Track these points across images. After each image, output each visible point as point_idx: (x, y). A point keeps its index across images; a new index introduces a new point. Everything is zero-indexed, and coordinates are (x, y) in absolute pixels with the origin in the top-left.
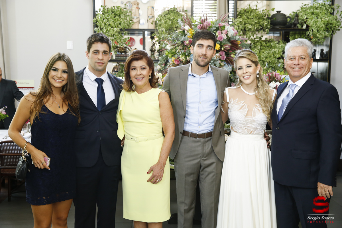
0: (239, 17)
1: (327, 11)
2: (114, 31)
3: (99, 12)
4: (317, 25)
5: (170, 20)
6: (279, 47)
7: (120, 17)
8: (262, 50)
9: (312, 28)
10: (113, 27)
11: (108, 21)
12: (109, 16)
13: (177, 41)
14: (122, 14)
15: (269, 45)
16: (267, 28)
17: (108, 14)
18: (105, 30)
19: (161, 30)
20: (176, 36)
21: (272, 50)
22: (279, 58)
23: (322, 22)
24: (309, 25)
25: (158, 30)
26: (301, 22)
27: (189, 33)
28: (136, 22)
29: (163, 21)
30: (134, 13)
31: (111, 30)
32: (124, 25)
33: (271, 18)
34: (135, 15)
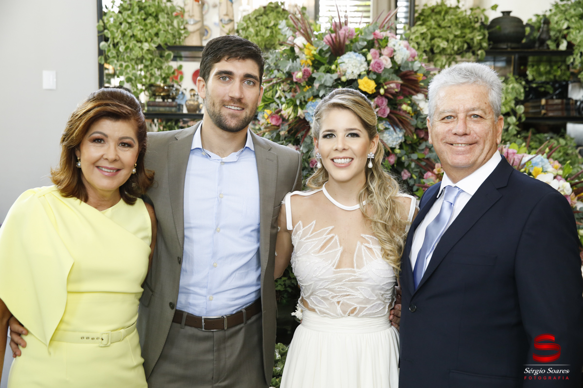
0: (419, 23)
2: (142, 49)
3: (112, 7)
5: (268, 28)
6: (507, 89)
7: (157, 19)
9: (579, 49)
10: (141, 42)
11: (130, 28)
12: (134, 17)
13: (276, 72)
14: (163, 13)
16: (480, 49)
17: (129, 12)
18: (122, 48)
20: (274, 61)
24: (573, 42)
26: (556, 36)
27: (304, 53)
28: (193, 32)
29: (252, 30)
30: (189, 11)
31: (137, 49)
32: (166, 37)
33: (488, 27)
34: (191, 16)
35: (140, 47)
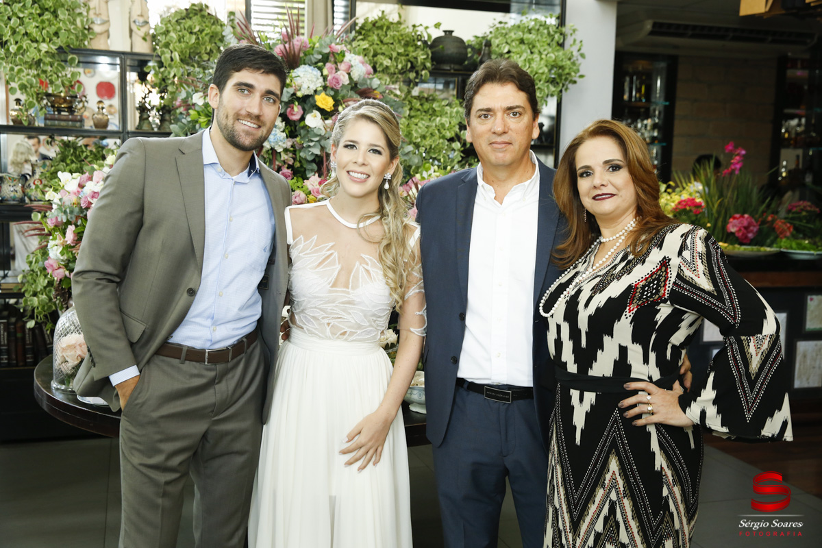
0: (361, 37)
1: (551, 38)
2: (40, 51)
4: (533, 67)
5: (191, 33)
6: (451, 113)
7: (56, 15)
8: (413, 119)
10: (37, 41)
11: (22, 24)
12: (26, 11)
14: (63, 9)
15: (428, 107)
16: (423, 69)
17: (21, 4)
18: (13, 48)
19: (168, 56)
21: (435, 119)
22: (451, 140)
23: (543, 62)
25: (160, 57)
28: (101, 34)
29: (173, 35)
30: (95, 8)
31: (32, 49)
32: (67, 37)
33: (431, 47)
34: (97, 15)
35: (35, 48)
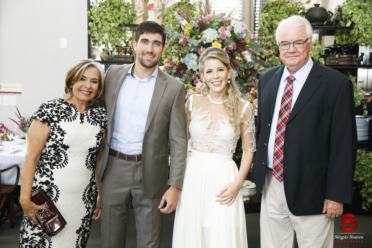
0: (265, 11)
3: (96, 3)
4: (364, 22)
6: (315, 49)
7: (119, 10)
9: (357, 26)
10: (110, 22)
11: (105, 15)
12: (107, 9)
14: (123, 6)
17: (104, 6)
18: (100, 26)
19: (167, 26)
23: (371, 18)
24: (354, 22)
26: (346, 18)
27: (186, 29)
28: (140, 17)
30: (137, 5)
32: (124, 19)
34: (139, 8)
35: (109, 25)
